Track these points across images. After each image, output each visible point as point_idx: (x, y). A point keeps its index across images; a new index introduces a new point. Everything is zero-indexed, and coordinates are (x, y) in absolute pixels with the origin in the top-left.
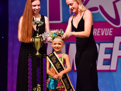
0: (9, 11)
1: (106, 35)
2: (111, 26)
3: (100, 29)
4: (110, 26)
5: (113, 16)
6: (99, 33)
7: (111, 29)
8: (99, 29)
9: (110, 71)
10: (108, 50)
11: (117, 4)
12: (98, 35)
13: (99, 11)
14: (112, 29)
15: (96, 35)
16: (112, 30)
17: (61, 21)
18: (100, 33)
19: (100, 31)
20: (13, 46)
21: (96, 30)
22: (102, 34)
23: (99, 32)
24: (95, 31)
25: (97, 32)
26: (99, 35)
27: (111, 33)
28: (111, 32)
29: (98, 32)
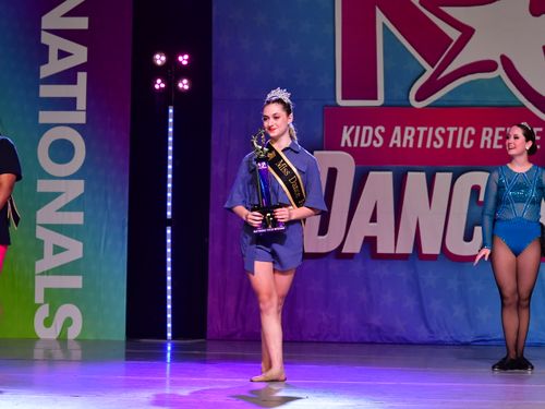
0: (214, 63)
3: (503, 129)
6: (499, 142)
8: (498, 130)
12: (496, 146)
13: (500, 71)
14: (541, 129)
15: (489, 146)
17: (380, 102)
19: (501, 133)
20: (226, 173)
21: (490, 130)
23: (501, 138)
24: (487, 134)
25: (492, 139)
26: (501, 147)
29: (498, 137)
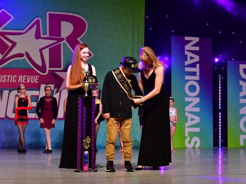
1: (32, 82)
2: (38, 74)
4: (36, 74)
5: (40, 63)
7: (37, 76)
9: (35, 119)
10: (33, 98)
11: (43, 51)
16: (38, 78)
18: (26, 80)
22: (28, 81)
27: (37, 81)
28: (36, 79)
